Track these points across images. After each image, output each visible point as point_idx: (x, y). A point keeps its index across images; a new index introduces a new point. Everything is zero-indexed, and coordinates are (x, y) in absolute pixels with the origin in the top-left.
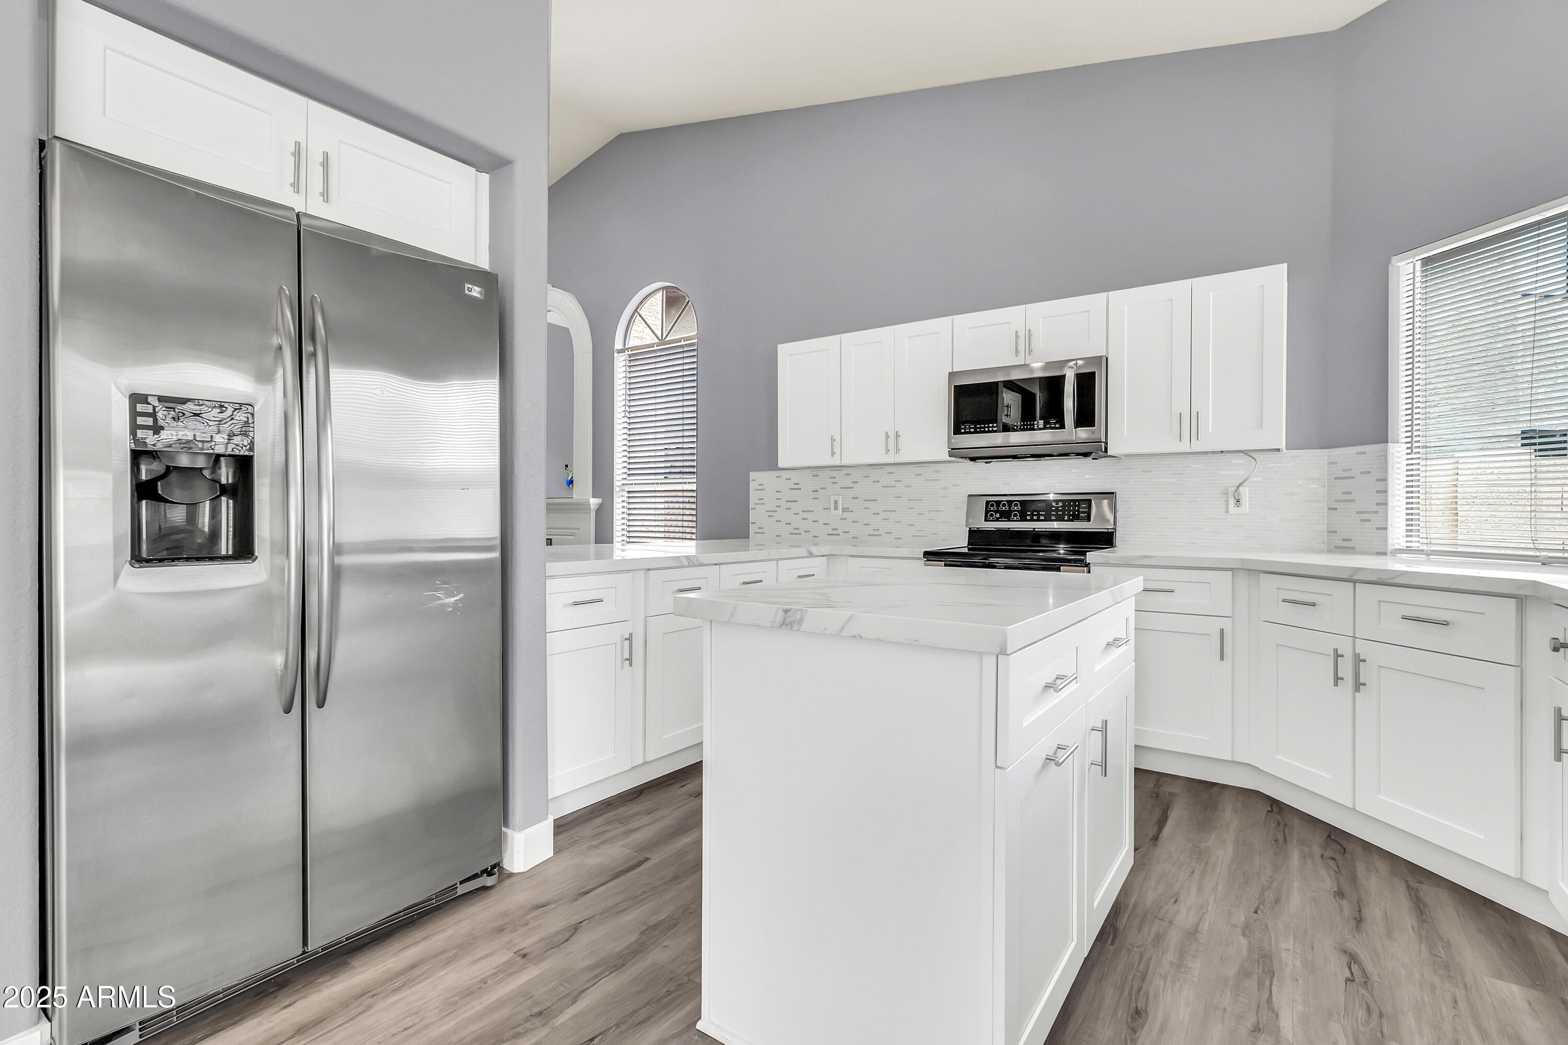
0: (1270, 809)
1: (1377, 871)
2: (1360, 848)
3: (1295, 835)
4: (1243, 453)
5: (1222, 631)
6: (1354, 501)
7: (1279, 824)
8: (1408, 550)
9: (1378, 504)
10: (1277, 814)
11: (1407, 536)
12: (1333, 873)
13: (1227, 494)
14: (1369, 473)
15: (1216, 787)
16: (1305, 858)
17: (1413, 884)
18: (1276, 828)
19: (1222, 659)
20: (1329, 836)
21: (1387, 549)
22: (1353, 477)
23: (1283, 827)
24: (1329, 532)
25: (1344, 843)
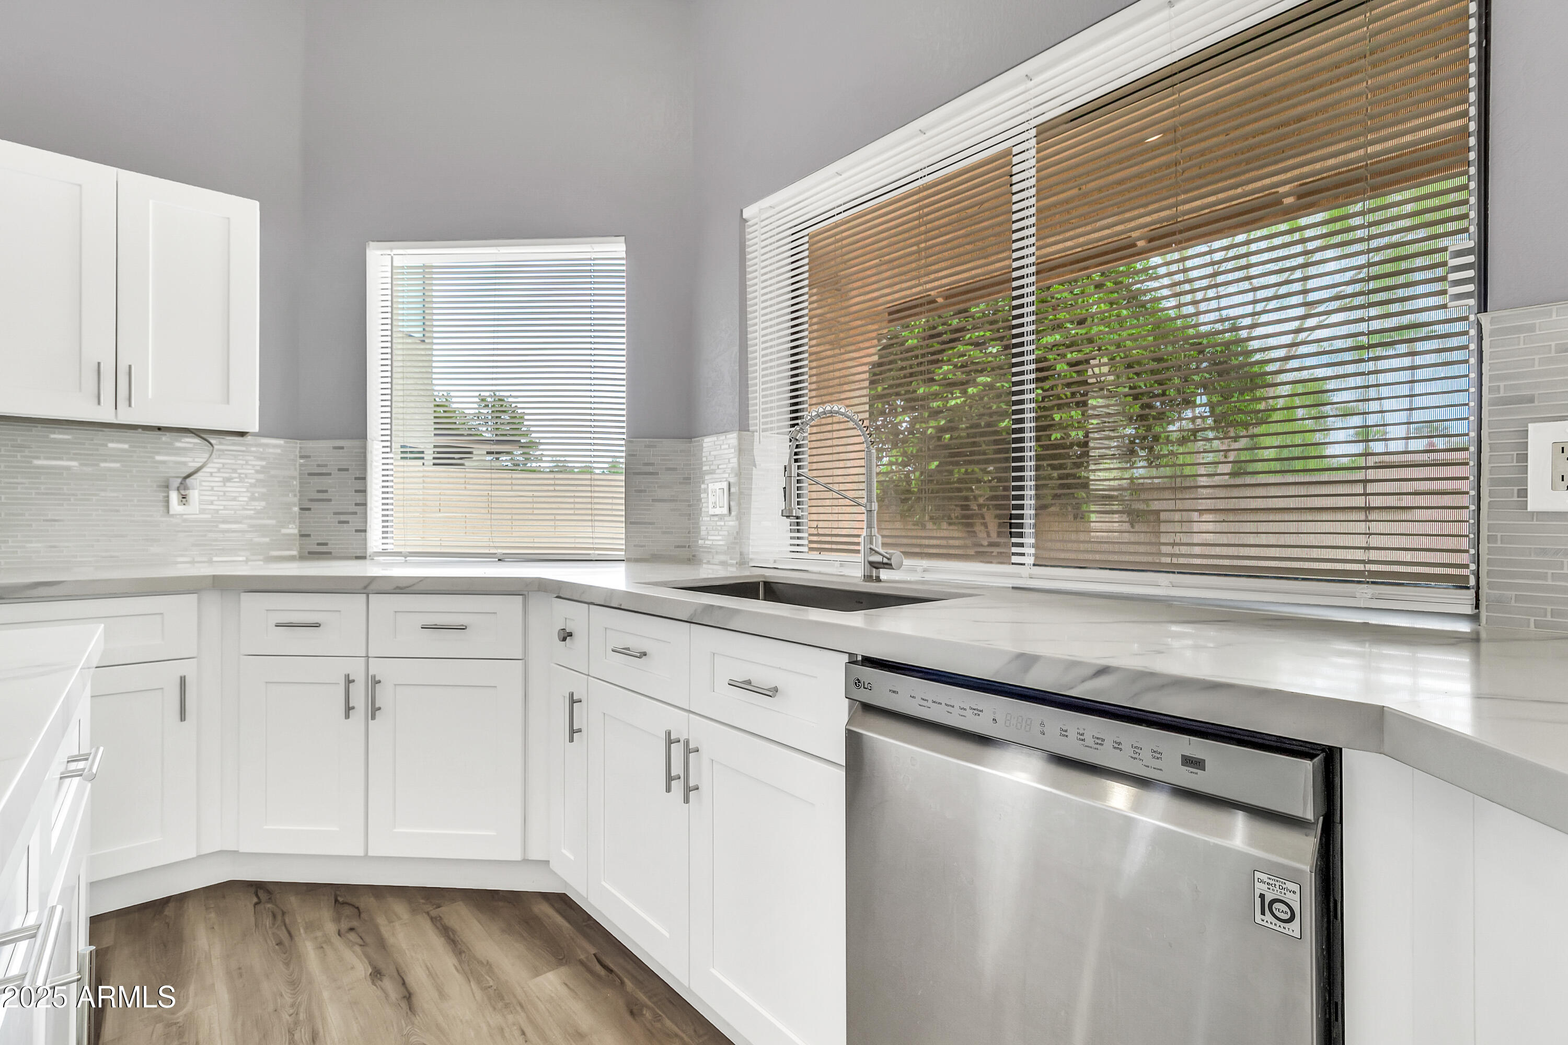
0: (255, 900)
1: (399, 918)
2: (372, 899)
3: (299, 921)
4: (193, 433)
5: (183, 680)
6: (330, 500)
7: (274, 916)
8: (384, 553)
9: (356, 504)
10: (268, 902)
11: (383, 538)
12: (358, 949)
13: (167, 487)
14: (347, 470)
15: (170, 905)
16: (322, 947)
17: (434, 913)
18: (274, 924)
19: (183, 718)
20: (336, 901)
21: (366, 552)
22: (330, 474)
23: (280, 916)
24: (302, 536)
25: (354, 901)
